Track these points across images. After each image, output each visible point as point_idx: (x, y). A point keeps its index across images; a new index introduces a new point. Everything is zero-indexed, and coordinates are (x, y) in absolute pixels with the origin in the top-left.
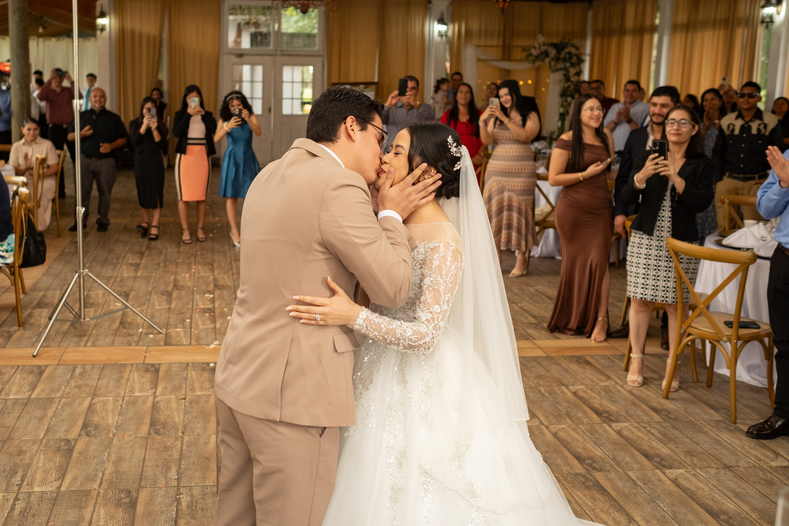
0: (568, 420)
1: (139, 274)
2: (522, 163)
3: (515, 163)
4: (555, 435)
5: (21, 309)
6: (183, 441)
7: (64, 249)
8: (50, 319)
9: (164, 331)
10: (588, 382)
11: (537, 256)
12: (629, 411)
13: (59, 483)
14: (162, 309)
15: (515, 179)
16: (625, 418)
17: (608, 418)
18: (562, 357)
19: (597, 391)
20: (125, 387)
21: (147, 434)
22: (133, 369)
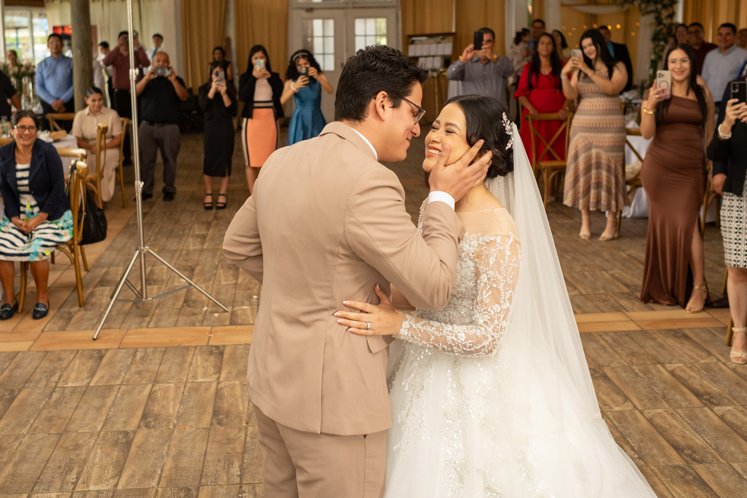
0: (664, 403)
1: (205, 246)
2: (610, 117)
3: (603, 117)
4: (650, 421)
5: (82, 288)
6: (246, 432)
7: (129, 221)
8: (112, 297)
9: (229, 309)
10: (686, 359)
11: (629, 216)
12: (733, 393)
13: (116, 480)
14: (228, 284)
15: (603, 135)
16: (729, 400)
17: (709, 400)
18: (658, 330)
19: (696, 369)
20: (187, 372)
21: (209, 424)
22: (197, 352)
